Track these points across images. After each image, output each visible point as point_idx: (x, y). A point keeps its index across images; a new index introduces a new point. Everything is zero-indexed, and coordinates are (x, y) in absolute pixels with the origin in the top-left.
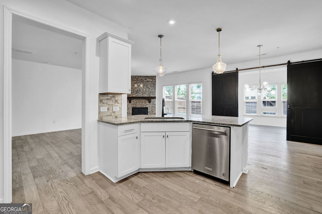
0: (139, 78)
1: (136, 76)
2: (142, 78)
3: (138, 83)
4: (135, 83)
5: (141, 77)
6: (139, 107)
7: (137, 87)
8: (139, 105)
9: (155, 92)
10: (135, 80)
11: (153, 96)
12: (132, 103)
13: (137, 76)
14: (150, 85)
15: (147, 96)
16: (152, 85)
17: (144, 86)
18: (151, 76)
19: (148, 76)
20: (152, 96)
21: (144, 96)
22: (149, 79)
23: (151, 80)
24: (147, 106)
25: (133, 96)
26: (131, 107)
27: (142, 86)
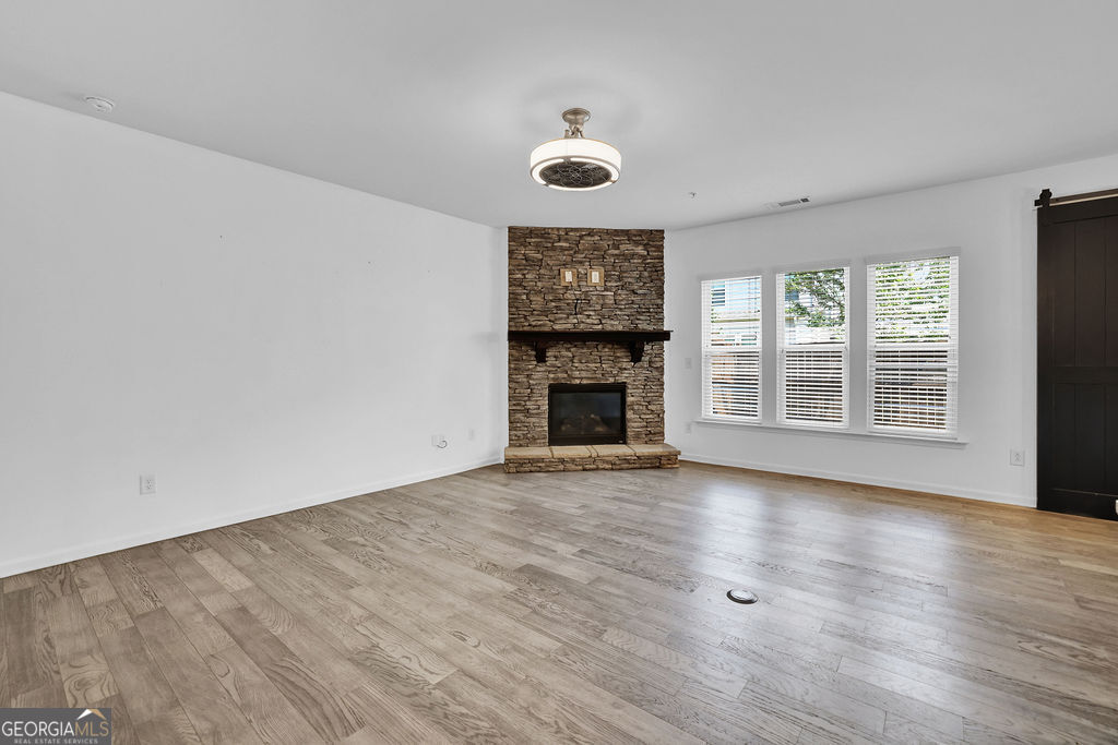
0: (581, 237)
1: (567, 231)
2: (597, 238)
3: (581, 262)
4: (565, 265)
5: (591, 232)
6: (585, 382)
7: (575, 285)
8: (584, 374)
9: (660, 307)
10: (563, 249)
11: (651, 328)
12: (551, 361)
13: (572, 230)
14: (636, 274)
15: (620, 328)
16: (646, 274)
17: (607, 277)
18: (641, 232)
19: (626, 233)
20: (645, 325)
21: (609, 328)
22: (630, 247)
23: (640, 250)
24: (621, 379)
25: (557, 327)
26: (546, 383)
27: (595, 277)
